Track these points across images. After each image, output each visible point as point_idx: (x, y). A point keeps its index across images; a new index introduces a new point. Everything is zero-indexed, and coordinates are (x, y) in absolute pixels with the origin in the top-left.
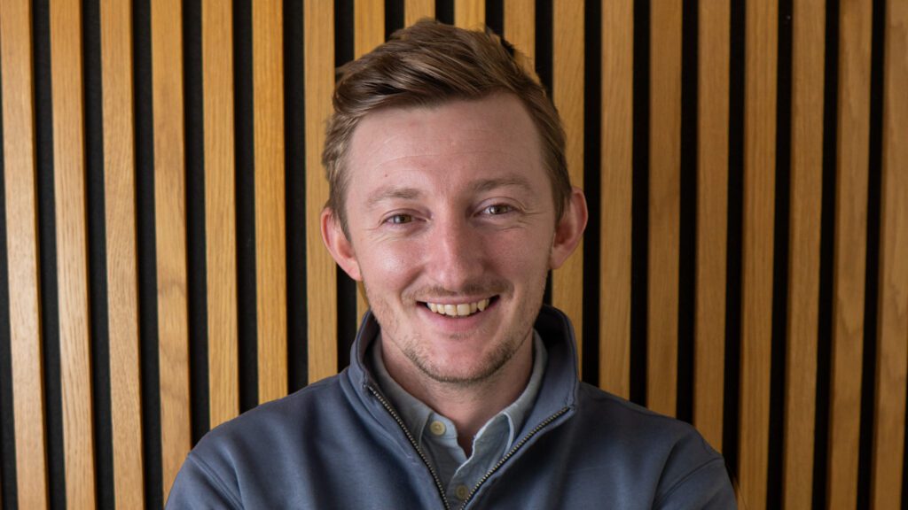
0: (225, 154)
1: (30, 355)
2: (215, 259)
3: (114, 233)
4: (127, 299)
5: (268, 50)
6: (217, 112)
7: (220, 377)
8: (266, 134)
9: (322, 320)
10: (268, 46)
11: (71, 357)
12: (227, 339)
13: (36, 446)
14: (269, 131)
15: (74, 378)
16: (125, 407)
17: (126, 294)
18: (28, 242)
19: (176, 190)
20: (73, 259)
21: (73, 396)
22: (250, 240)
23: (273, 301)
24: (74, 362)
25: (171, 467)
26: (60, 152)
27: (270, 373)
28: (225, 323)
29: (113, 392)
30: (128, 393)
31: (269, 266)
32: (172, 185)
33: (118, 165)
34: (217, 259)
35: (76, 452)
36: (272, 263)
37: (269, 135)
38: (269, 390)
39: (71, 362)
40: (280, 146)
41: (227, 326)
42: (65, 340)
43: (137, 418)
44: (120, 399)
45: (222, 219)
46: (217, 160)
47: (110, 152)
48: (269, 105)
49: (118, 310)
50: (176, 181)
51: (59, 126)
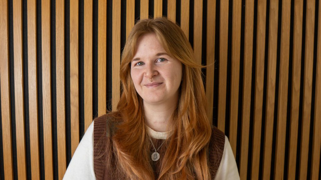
0: (90, 39)
1: (34, 93)
2: (86, 68)
3: (58, 60)
4: (62, 78)
5: (102, 11)
6: (88, 27)
7: (87, 100)
8: (101, 34)
9: (116, 85)
10: (102, 9)
11: (45, 94)
12: (90, 90)
13: (35, 119)
14: (102, 33)
15: (46, 100)
16: (60, 109)
17: (61, 77)
18: (34, 62)
19: (76, 48)
20: (47, 67)
21: (46, 105)
22: (96, 63)
23: (102, 80)
24: (46, 96)
25: (73, 126)
26: (43, 37)
27: (101, 100)
28: (89, 86)
29: (57, 104)
30: (62, 105)
31: (102, 70)
32: (75, 47)
33: (60, 41)
34: (87, 68)
35: (46, 121)
36: (103, 69)
37: (102, 34)
38: (101, 105)
39: (45, 96)
40: (105, 37)
41: (90, 86)
42: (44, 90)
43: (64, 112)
44: (59, 107)
45: (89, 57)
46: (87, 41)
47: (58, 37)
48: (102, 25)
49: (59, 82)
50: (76, 46)
51: (43, 30)
